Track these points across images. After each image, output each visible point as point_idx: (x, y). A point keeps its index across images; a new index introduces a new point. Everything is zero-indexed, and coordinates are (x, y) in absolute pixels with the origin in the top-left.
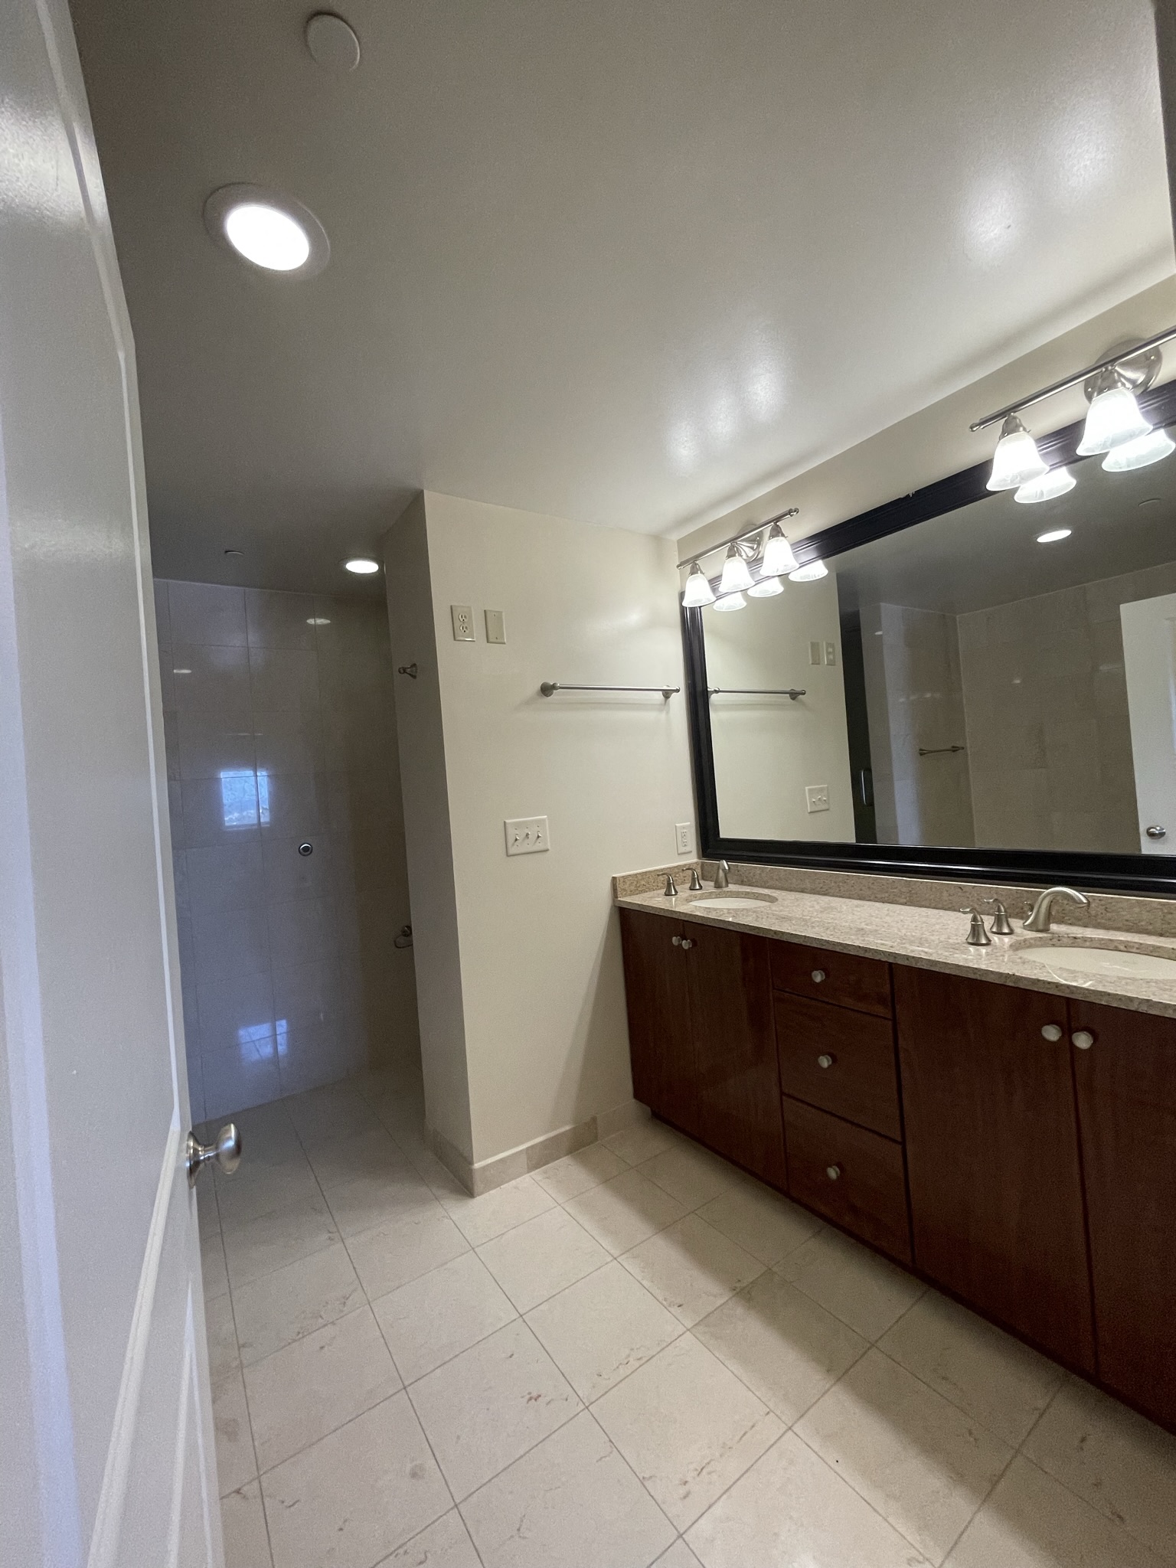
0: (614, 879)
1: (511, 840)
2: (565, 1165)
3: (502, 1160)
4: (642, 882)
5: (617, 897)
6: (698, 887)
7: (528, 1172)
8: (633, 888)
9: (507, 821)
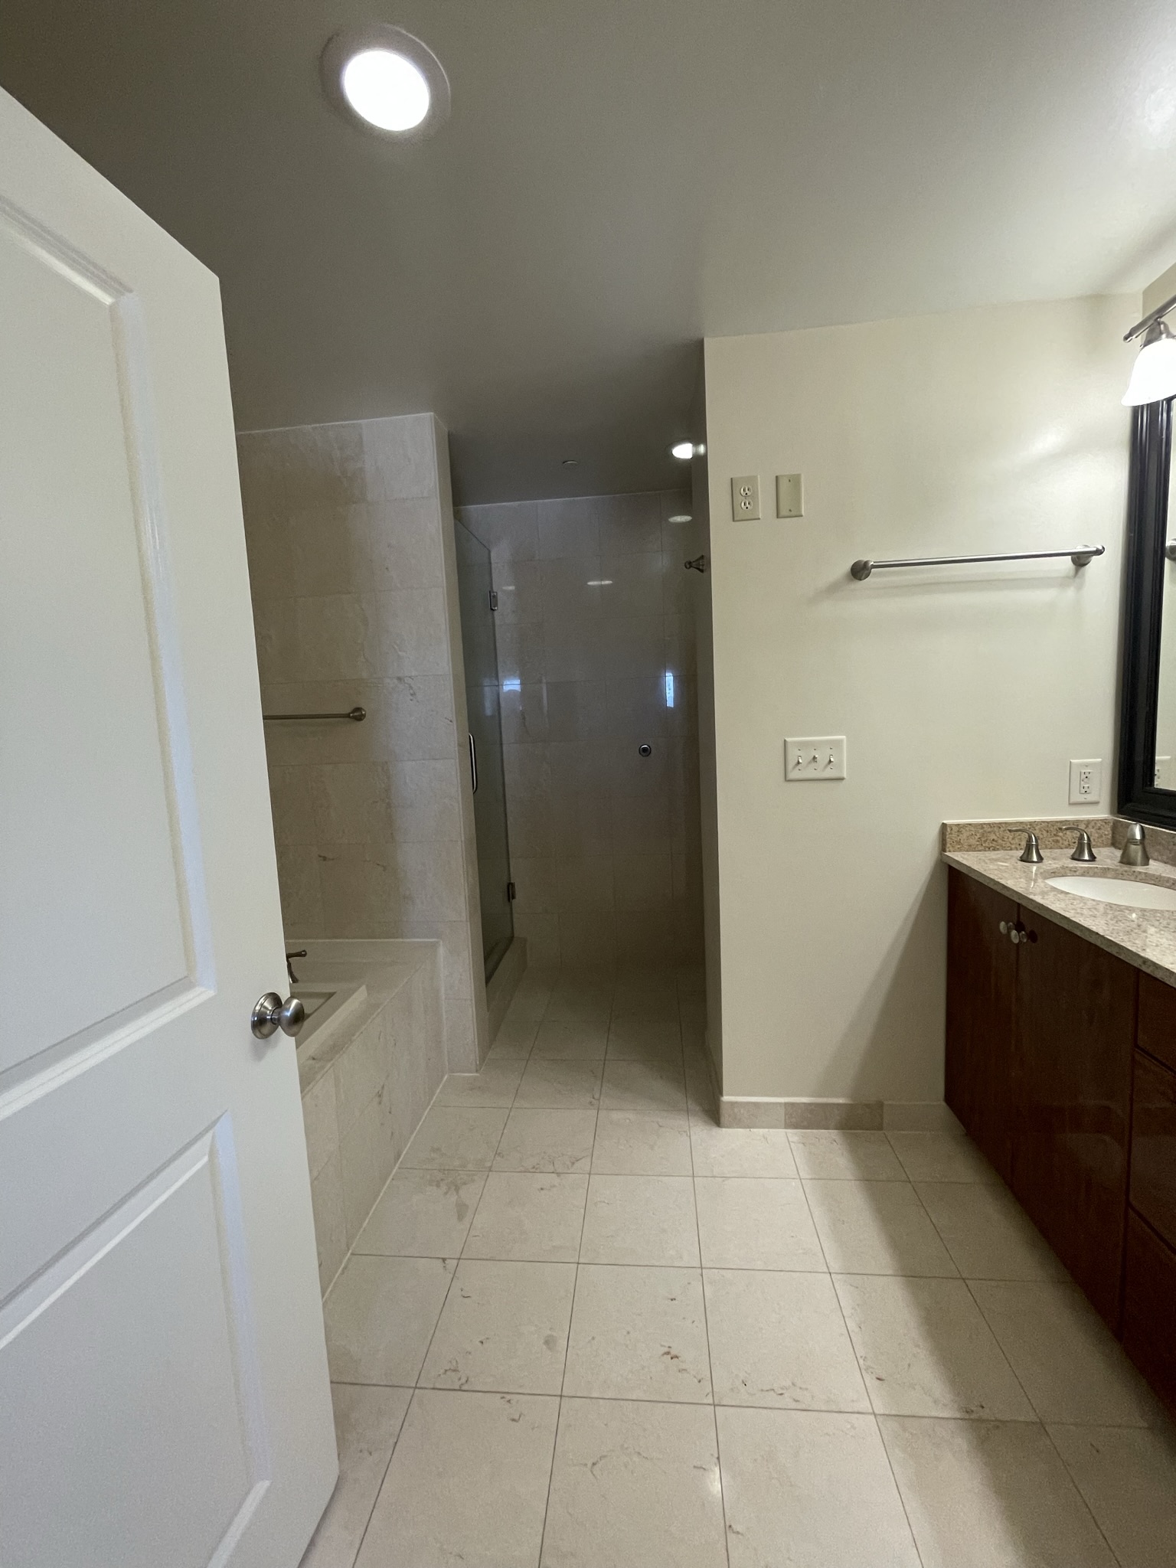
0: (944, 826)
1: (791, 763)
2: (830, 1142)
3: (756, 1104)
4: (989, 837)
5: (944, 850)
6: (1086, 857)
7: (785, 1128)
8: (973, 841)
9: (788, 739)
